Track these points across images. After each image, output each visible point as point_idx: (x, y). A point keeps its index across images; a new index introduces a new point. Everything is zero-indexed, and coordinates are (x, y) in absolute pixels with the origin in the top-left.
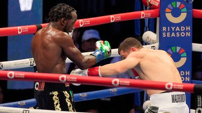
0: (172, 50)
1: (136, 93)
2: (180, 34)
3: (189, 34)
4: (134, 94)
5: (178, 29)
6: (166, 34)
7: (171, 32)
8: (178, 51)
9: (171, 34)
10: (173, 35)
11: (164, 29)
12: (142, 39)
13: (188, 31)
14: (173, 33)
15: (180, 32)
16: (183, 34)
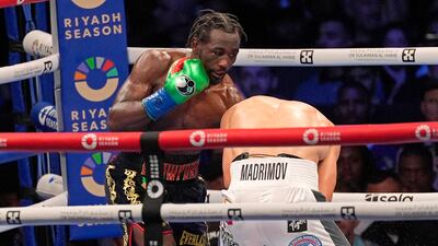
0: (86, 64)
1: (21, 160)
2: (100, 31)
3: (118, 29)
4: (15, 162)
5: (95, 20)
6: (73, 34)
7: (82, 27)
8: (99, 66)
9: (82, 33)
10: (87, 33)
11: (67, 22)
12: (22, 48)
13: (117, 23)
14: (87, 30)
15: (101, 26)
16: (107, 31)
